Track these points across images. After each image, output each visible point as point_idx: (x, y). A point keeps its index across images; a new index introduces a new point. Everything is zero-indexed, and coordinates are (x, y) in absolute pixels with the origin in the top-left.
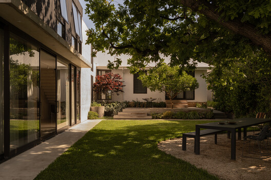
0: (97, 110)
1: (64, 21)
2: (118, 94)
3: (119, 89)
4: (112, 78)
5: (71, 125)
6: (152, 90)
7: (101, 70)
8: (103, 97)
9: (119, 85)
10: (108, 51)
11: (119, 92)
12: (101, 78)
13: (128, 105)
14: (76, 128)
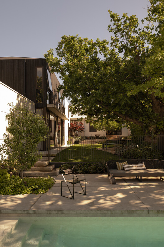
0: (71, 140)
1: (60, 103)
2: (81, 133)
3: (82, 130)
4: (78, 124)
5: (61, 145)
6: (98, 130)
7: (72, 120)
8: (73, 134)
9: (82, 128)
10: (77, 114)
11: (82, 132)
12: (73, 124)
13: (87, 138)
14: (64, 146)
